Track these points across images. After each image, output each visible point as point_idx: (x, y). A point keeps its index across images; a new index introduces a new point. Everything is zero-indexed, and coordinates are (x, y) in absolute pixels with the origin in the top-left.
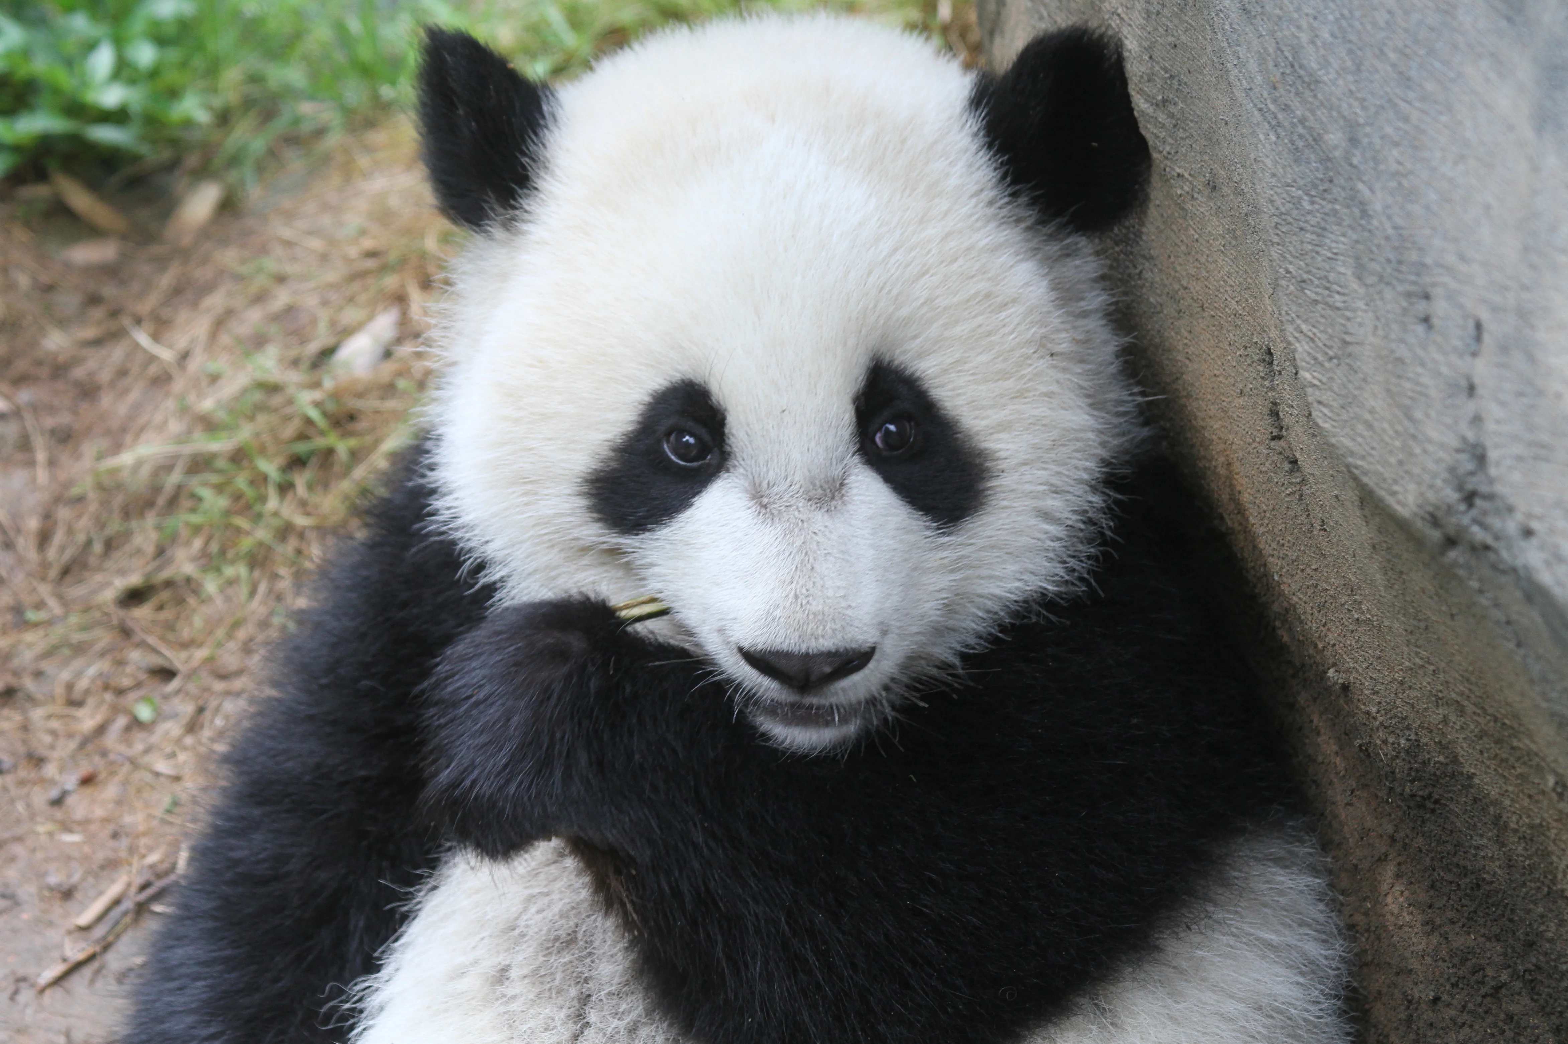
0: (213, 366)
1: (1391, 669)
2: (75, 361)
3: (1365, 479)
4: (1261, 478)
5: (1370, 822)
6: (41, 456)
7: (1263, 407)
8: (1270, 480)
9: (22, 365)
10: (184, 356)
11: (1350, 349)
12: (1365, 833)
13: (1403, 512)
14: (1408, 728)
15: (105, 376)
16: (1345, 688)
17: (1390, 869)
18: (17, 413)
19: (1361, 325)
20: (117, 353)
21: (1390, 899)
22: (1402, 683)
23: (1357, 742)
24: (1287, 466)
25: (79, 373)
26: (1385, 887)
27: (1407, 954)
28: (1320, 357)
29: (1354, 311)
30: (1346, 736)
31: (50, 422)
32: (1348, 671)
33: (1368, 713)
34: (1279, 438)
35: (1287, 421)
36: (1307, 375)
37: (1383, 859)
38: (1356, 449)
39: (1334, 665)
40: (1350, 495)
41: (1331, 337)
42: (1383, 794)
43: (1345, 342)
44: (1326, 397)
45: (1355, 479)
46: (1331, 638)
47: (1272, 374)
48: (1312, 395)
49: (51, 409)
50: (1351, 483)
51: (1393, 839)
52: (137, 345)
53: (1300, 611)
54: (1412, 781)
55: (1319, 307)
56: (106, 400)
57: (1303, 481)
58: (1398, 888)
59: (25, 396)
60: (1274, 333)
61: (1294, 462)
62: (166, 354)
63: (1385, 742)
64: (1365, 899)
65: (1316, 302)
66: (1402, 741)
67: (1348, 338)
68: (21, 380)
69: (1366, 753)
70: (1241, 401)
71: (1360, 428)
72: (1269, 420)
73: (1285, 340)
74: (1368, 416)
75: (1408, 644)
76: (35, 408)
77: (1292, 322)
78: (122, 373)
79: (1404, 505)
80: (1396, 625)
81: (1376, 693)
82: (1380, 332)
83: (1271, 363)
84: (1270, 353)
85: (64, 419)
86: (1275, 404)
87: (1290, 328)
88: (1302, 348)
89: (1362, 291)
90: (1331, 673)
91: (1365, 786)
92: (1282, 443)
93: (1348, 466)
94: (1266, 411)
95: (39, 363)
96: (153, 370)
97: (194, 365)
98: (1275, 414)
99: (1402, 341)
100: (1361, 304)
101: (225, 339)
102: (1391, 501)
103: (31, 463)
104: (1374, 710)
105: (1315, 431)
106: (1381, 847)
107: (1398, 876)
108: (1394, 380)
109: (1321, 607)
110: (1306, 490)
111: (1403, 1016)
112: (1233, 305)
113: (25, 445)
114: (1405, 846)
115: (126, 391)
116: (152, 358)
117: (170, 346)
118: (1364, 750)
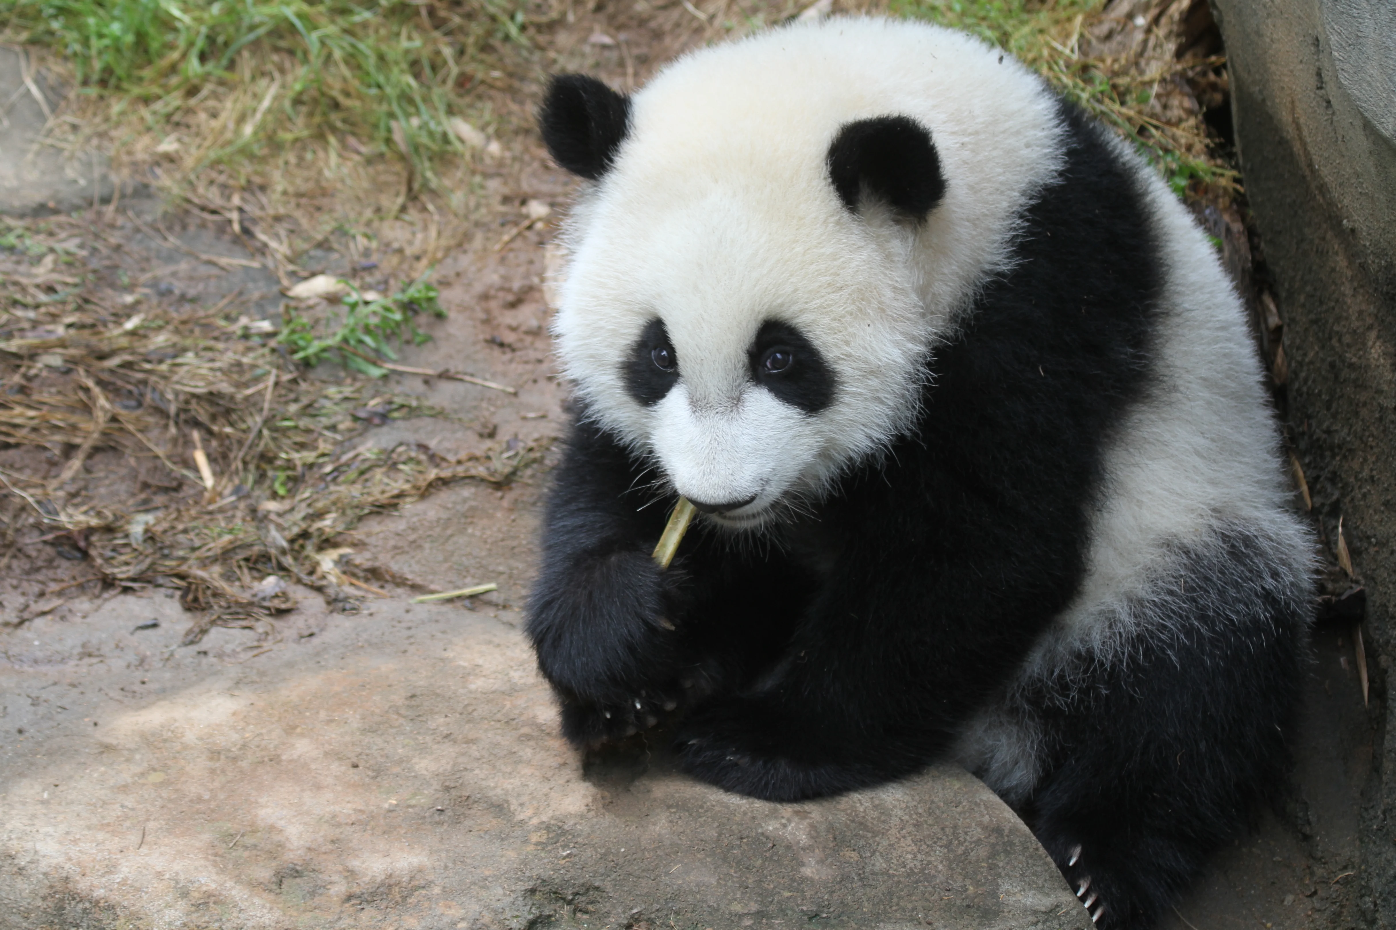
0: (728, 24)
1: (1378, 221)
2: (651, 18)
3: (1366, 114)
4: (1310, 110)
5: (1364, 307)
6: (630, 70)
7: (1313, 70)
8: (1315, 111)
9: (622, 19)
10: (712, 18)
11: (1361, 40)
12: (1361, 313)
13: (1387, 134)
14: (1387, 255)
15: (667, 27)
16: (1353, 231)
17: (1373, 335)
18: (617, 46)
19: (1367, 27)
20: (675, 14)
21: (1373, 351)
22: (1384, 229)
23: (1358, 261)
24: (1325, 104)
25: (653, 24)
26: (1370, 343)
27: (1381, 381)
28: (1343, 43)
29: (1364, 19)
30: (1352, 257)
31: (636, 51)
32: (1354, 221)
33: (1365, 246)
34: (1321, 88)
35: (1326, 79)
36: (1336, 54)
37: (1370, 328)
38: (1362, 97)
39: (1347, 217)
40: (1358, 123)
41: (1350, 33)
42: (1371, 291)
43: (1358, 36)
44: (1346, 67)
45: (1361, 114)
46: (1346, 202)
47: (1318, 52)
48: (1339, 65)
49: (638, 45)
50: (1359, 116)
51: (1376, 316)
52: (686, 11)
53: (1329, 186)
54: (1388, 285)
55: (1344, 16)
56: (668, 40)
57: (1333, 113)
58: (1378, 344)
59: (622, 36)
60: (1320, 29)
61: (1329, 102)
62: (702, 16)
63: (1373, 262)
64: (1359, 350)
65: (1343, 13)
66: (1383, 262)
67: (1359, 34)
68: (620, 28)
69: (1363, 267)
70: (1301, 66)
71: (1365, 85)
72: (1315, 78)
73: (1325, 33)
74: (1369, 79)
75: (1388, 207)
76: (628, 43)
77: (1329, 23)
78: (677, 25)
79: (1386, 130)
80: (1382, 197)
81: (1369, 234)
82: (1377, 31)
83: (1318, 46)
84: (1317, 40)
85: (644, 50)
86: (1319, 69)
87: (1328, 27)
88: (1334, 38)
89: (1368, 8)
90: (1345, 222)
91: (1362, 286)
92: (1323, 91)
93: (1357, 106)
94: (1314, 73)
95: (631, 18)
96: (695, 25)
97: (717, 22)
98: (1319, 74)
99: (1389, 37)
100: (1367, 15)
101: (735, 8)
102: (1379, 127)
103: (624, 74)
104: (1368, 244)
105: (1340, 86)
106: (1369, 321)
107: (1378, 337)
108: (1384, 59)
109: (1341, 185)
110: (1335, 118)
111: (1377, 415)
112: (1298, 12)
113: (621, 64)
114: (1383, 321)
115: (679, 36)
116: (694, 18)
117: (704, 11)
118: (1362, 266)
